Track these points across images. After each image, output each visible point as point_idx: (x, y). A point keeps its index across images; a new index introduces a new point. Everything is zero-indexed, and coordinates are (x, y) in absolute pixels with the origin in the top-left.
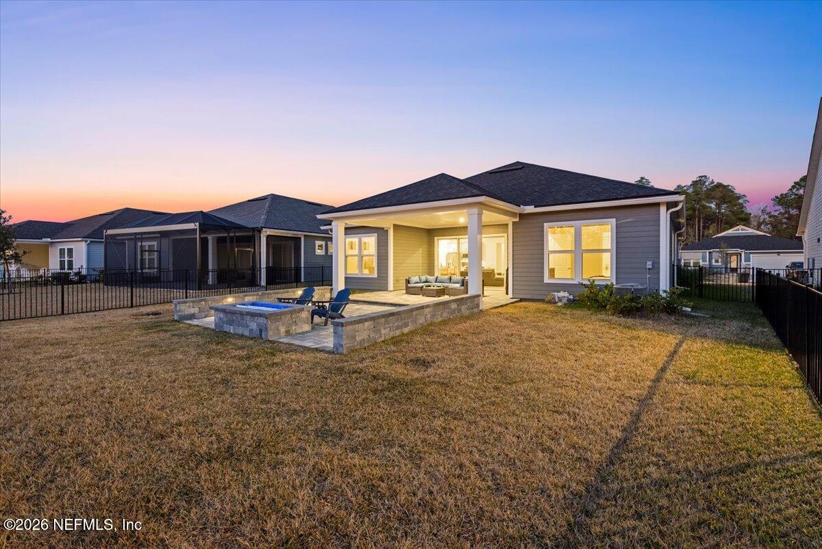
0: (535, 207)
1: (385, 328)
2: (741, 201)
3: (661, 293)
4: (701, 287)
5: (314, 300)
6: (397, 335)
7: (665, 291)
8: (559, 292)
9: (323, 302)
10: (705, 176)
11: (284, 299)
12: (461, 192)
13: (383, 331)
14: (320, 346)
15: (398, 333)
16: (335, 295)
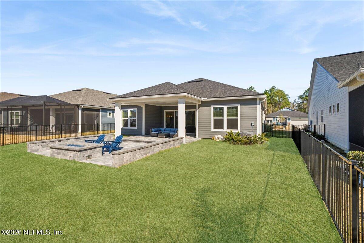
0: (208, 98)
1: (138, 154)
2: (287, 97)
3: (258, 136)
4: (273, 132)
5: (105, 141)
6: (145, 157)
7: (259, 135)
8: (217, 135)
9: (109, 142)
10: (274, 87)
11: (89, 140)
12: (176, 91)
13: (137, 156)
14: (106, 164)
15: (145, 156)
16: (115, 138)
